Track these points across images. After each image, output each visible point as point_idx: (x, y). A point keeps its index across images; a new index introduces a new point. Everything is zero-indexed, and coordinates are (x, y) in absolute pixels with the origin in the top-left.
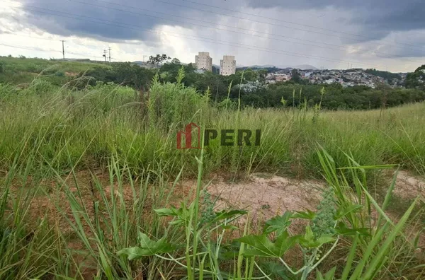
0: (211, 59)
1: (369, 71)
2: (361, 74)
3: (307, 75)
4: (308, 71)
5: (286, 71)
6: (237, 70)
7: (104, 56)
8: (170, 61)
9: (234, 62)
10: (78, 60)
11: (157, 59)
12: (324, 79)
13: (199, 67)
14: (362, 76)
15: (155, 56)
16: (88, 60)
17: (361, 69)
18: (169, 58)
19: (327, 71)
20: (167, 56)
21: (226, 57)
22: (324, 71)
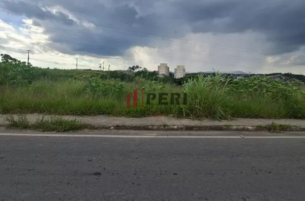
0: (169, 68)
1: (287, 75)
2: (280, 77)
4: (239, 75)
6: (186, 75)
7: (100, 67)
8: (141, 69)
9: (184, 70)
11: (133, 68)
13: (161, 73)
14: (281, 78)
15: (132, 67)
16: (90, 70)
17: (281, 73)
18: (140, 67)
19: (254, 75)
21: (178, 66)
22: (251, 75)
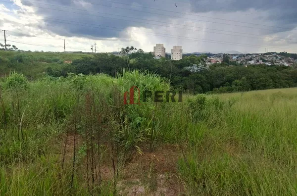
0: (165, 49)
1: (282, 54)
2: (275, 56)
3: (234, 58)
4: (235, 55)
5: (218, 56)
6: (184, 56)
7: (92, 49)
8: (136, 51)
9: (181, 51)
10: (75, 52)
11: (127, 50)
12: (247, 60)
13: (157, 54)
14: (277, 58)
15: (126, 48)
16: (81, 52)
17: (275, 53)
18: (136, 49)
19: (249, 54)
20: (134, 48)
21: (175, 47)
22: (247, 55)
